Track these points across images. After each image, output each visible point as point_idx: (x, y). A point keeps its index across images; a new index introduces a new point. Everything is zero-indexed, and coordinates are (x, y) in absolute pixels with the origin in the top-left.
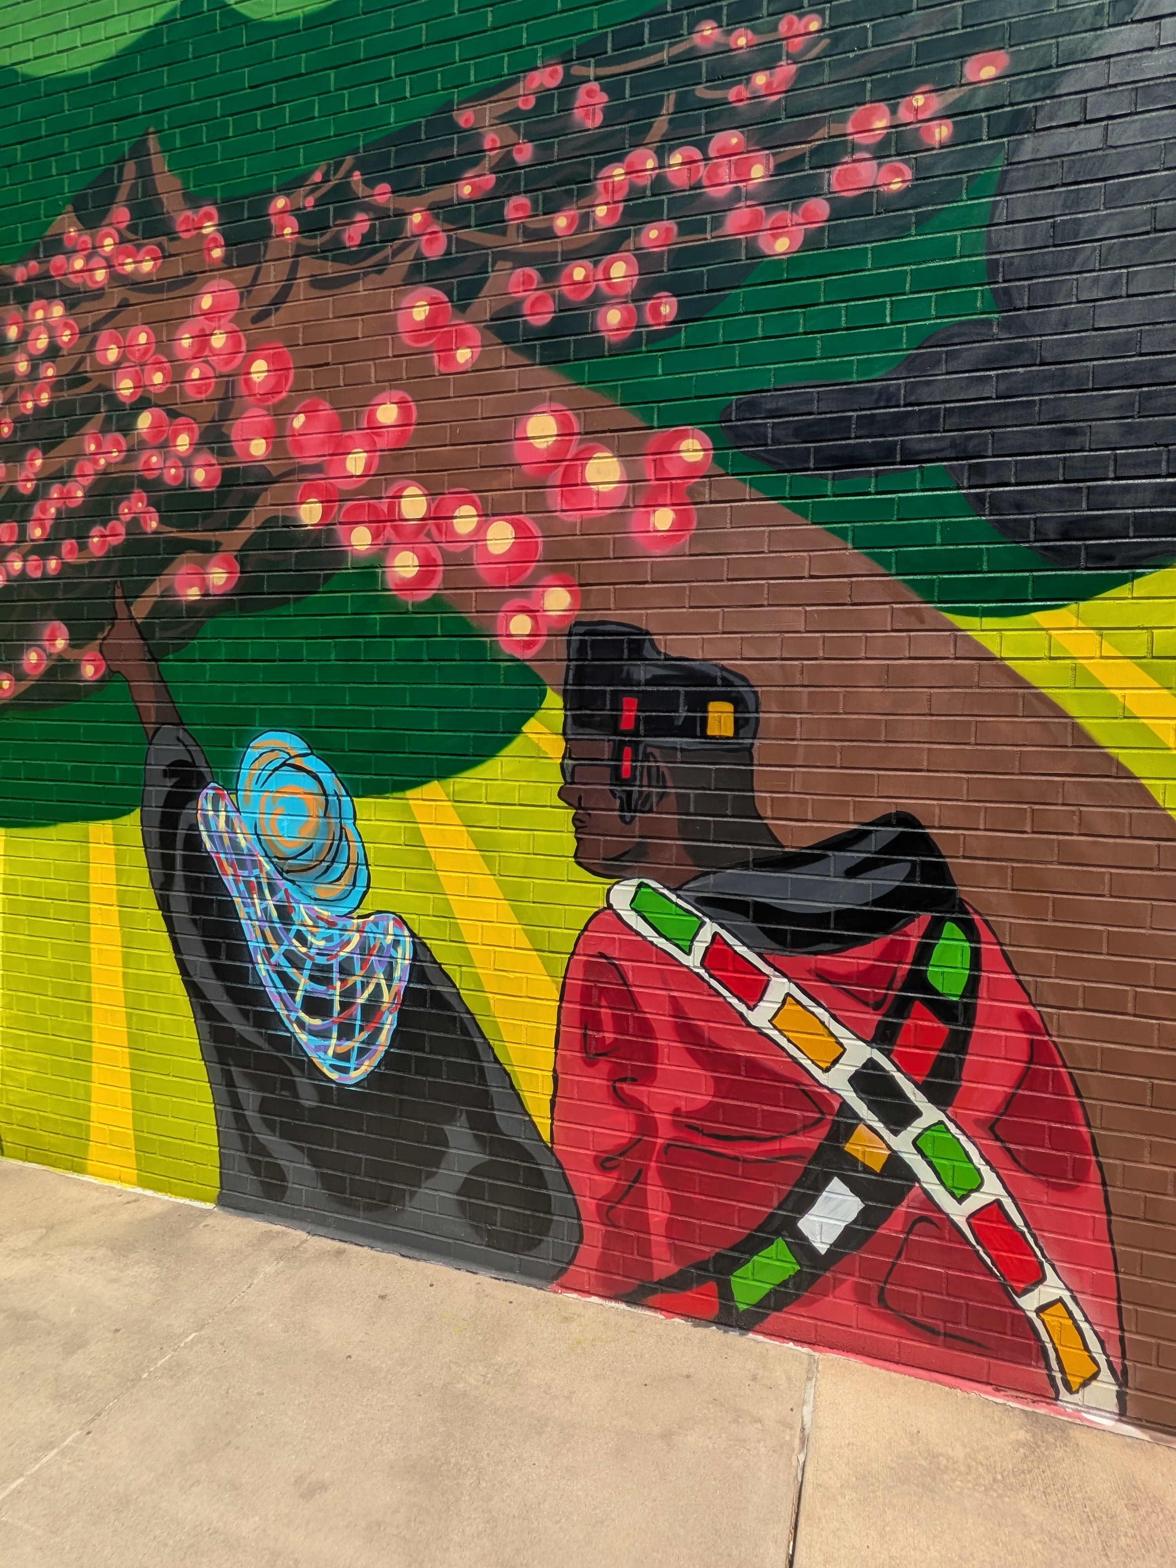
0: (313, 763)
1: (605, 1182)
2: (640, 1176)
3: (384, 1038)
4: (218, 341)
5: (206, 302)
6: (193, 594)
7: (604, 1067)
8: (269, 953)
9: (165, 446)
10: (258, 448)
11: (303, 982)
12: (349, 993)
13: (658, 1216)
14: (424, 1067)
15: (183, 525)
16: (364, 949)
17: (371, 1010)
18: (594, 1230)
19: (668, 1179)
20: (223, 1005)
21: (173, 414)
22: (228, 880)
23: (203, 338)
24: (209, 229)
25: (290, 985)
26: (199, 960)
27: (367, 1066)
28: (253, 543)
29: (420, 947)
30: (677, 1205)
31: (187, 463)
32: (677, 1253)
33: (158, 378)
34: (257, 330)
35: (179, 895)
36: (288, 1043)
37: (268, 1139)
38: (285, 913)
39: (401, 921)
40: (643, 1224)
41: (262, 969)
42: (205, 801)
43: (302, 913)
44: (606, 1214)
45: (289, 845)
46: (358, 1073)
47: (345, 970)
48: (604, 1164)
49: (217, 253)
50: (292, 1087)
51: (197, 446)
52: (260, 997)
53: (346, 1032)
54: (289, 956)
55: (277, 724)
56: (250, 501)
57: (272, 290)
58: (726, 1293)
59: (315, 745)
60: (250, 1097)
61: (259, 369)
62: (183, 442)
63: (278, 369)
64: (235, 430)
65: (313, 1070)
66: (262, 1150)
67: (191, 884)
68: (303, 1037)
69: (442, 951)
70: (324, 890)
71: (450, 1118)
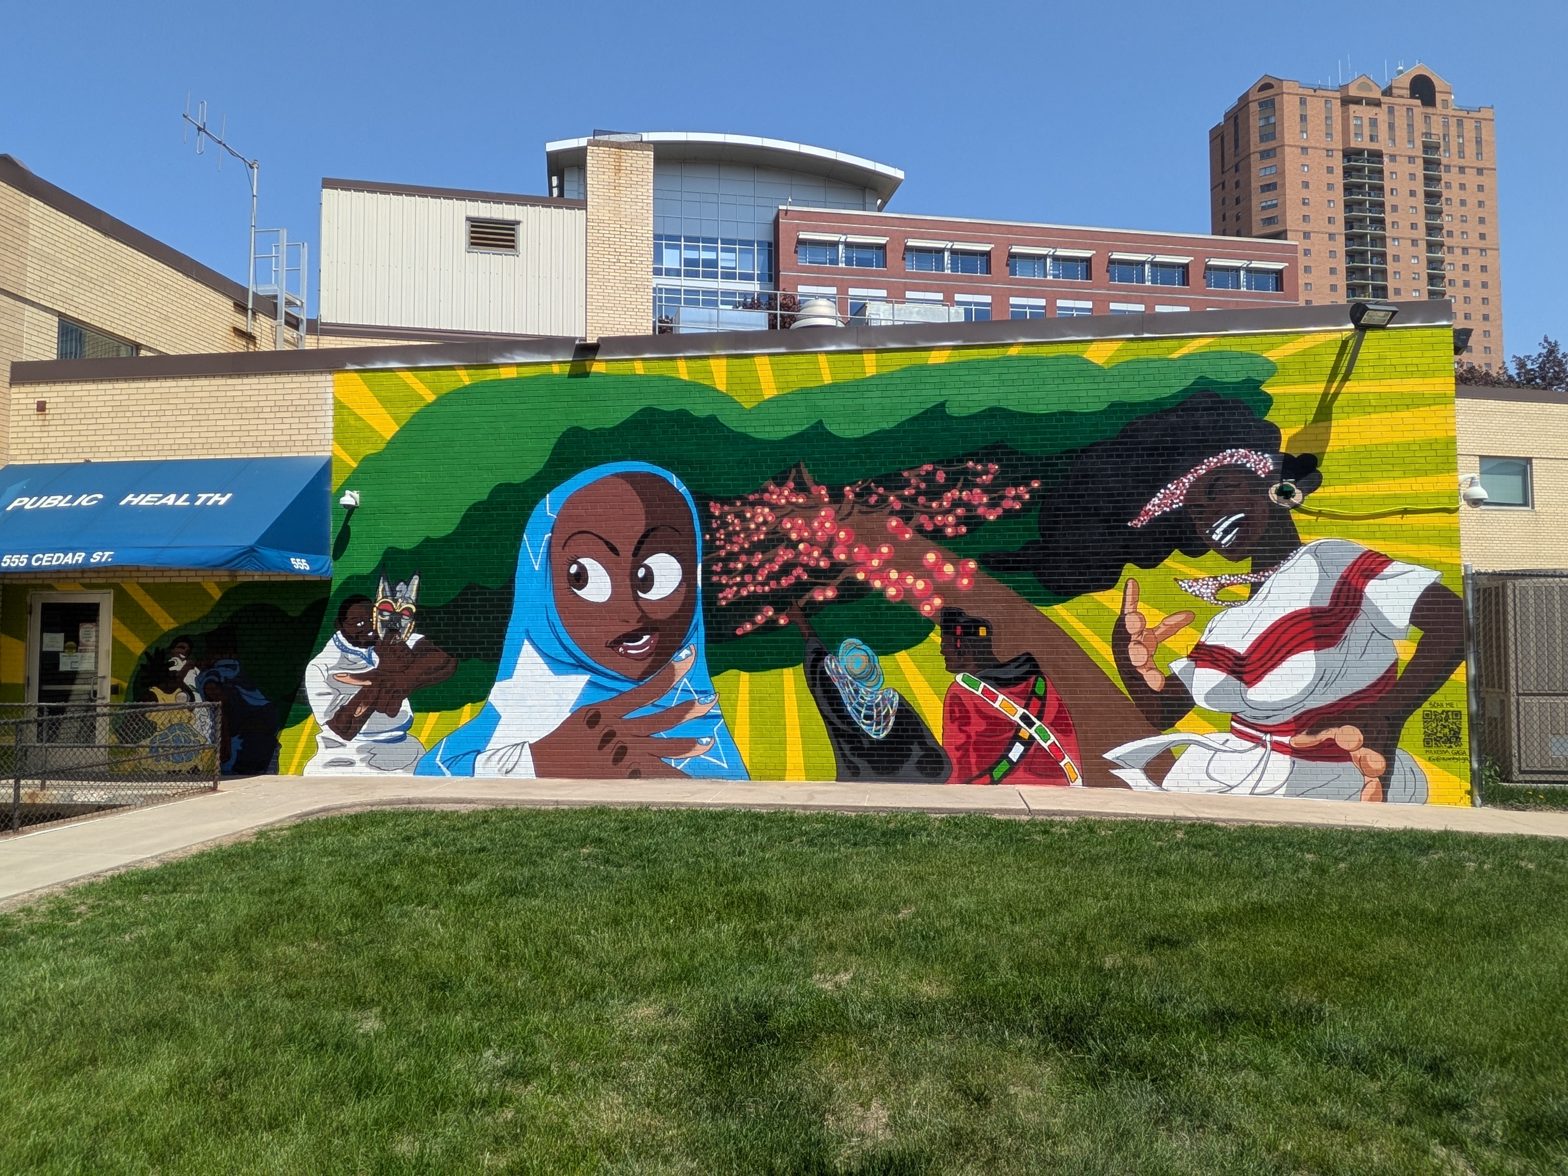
0: (864, 647)
1: (958, 754)
2: (968, 750)
3: (891, 724)
4: (827, 525)
5: (823, 513)
6: (821, 598)
7: (957, 723)
8: (851, 704)
9: (809, 555)
10: (842, 557)
11: (863, 711)
12: (879, 712)
13: (973, 760)
14: (904, 730)
15: (816, 578)
16: (883, 699)
17: (887, 716)
18: (956, 767)
19: (975, 750)
20: (836, 721)
21: (812, 545)
22: (836, 683)
23: (822, 525)
24: (823, 492)
25: (859, 712)
26: (826, 708)
27: (885, 733)
28: (842, 584)
29: (901, 697)
30: (979, 756)
31: (818, 560)
32: (978, 768)
33: (806, 534)
34: (841, 523)
35: (818, 689)
36: (859, 729)
37: (853, 759)
38: (857, 691)
39: (895, 690)
40: (969, 763)
41: (849, 708)
42: (827, 660)
43: (862, 690)
44: (959, 762)
45: (857, 670)
46: (882, 735)
47: (878, 705)
48: (958, 749)
49: (826, 500)
50: (861, 742)
51: (821, 555)
52: (850, 717)
53: (878, 724)
54: (859, 704)
55: (851, 636)
56: (840, 571)
57: (846, 512)
58: (992, 776)
59: (865, 642)
60: (846, 747)
61: (842, 535)
62: (816, 554)
63: (847, 533)
64: (835, 551)
65: (868, 736)
66: (852, 762)
67: (822, 685)
68: (864, 727)
69: (907, 698)
70: (869, 684)
71: (912, 743)
